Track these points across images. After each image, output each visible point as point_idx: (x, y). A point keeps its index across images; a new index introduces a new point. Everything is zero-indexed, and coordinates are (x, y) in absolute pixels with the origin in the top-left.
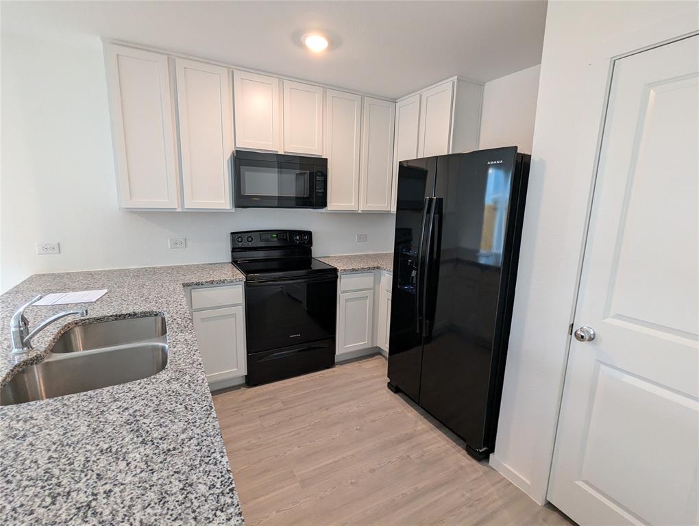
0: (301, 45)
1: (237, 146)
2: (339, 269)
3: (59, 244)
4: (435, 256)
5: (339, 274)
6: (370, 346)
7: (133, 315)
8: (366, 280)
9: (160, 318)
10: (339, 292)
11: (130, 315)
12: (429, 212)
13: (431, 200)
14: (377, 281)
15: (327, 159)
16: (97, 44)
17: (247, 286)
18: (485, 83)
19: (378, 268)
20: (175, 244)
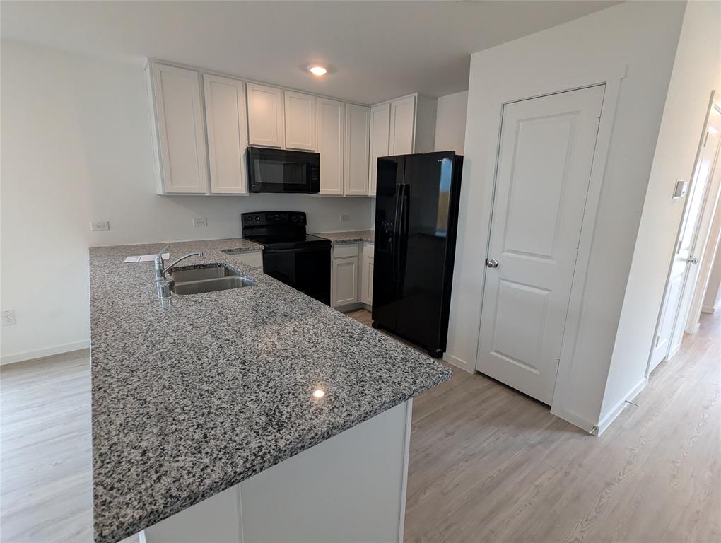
0: (308, 71)
1: (250, 143)
2: (332, 241)
3: (108, 223)
4: (405, 232)
5: (332, 244)
6: (356, 301)
7: (205, 266)
8: (351, 250)
9: (223, 268)
10: (332, 259)
11: (203, 266)
12: (400, 194)
13: (402, 186)
14: (361, 250)
15: (319, 154)
16: (145, 61)
17: (264, 252)
18: (437, 98)
19: (361, 240)
20: (198, 223)
